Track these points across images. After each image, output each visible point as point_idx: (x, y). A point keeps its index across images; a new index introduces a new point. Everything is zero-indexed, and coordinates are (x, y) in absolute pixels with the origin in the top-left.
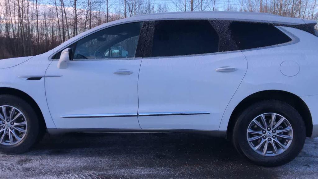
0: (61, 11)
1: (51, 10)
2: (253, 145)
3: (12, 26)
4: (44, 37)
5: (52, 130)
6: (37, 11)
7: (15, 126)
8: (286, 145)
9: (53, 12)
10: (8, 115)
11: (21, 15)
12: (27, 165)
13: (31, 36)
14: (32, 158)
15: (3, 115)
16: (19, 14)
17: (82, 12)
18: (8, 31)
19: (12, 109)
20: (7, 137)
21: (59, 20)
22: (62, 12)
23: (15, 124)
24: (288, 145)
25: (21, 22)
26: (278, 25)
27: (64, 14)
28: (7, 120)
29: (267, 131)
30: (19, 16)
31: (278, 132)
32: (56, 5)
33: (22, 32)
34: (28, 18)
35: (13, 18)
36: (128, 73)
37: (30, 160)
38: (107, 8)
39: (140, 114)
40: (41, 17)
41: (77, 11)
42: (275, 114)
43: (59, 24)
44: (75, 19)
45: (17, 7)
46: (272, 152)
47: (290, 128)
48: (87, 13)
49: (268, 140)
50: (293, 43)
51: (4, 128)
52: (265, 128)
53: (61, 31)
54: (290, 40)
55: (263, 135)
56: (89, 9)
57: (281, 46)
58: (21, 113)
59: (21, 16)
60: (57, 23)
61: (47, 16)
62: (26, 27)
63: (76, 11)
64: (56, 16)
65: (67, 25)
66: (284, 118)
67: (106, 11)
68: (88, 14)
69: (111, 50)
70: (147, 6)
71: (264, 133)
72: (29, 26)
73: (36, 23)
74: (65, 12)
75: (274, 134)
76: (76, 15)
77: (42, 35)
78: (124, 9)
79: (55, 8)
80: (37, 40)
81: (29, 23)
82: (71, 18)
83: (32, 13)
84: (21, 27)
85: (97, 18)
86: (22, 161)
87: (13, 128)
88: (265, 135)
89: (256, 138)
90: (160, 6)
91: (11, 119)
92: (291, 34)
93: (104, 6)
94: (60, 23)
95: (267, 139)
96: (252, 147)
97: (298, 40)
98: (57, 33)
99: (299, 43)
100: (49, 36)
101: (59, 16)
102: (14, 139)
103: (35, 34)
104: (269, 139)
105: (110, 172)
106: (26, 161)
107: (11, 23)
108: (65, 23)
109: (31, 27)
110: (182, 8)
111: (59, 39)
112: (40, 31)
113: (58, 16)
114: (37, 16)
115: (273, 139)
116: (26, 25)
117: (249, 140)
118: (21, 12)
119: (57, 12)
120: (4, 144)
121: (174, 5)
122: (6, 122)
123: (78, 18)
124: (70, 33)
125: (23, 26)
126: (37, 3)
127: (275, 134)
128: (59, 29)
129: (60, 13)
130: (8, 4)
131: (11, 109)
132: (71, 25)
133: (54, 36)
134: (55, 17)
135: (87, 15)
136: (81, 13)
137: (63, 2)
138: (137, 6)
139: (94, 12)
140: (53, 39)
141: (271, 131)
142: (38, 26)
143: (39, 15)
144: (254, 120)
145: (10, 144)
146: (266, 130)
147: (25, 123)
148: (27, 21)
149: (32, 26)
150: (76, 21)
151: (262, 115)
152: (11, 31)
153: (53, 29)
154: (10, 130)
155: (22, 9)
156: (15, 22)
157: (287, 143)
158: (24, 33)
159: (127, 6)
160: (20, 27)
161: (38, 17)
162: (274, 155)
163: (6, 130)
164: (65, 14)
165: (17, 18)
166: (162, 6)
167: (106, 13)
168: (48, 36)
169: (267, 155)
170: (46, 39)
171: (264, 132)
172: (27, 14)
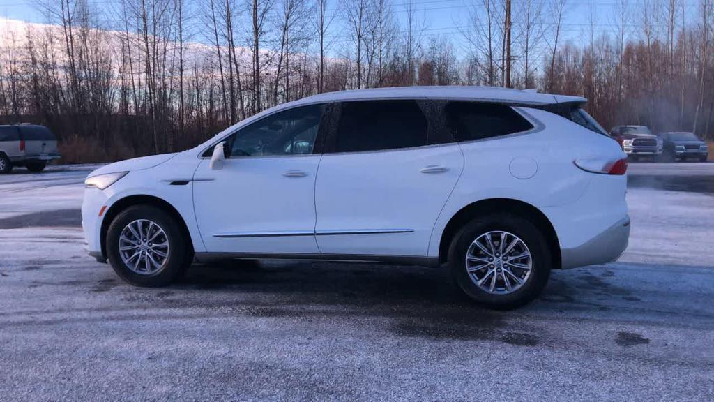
0: (228, 59)
1: (209, 58)
2: (476, 277)
3: (134, 92)
4: (194, 113)
5: (200, 254)
6: (181, 61)
7: (153, 248)
8: (523, 279)
9: (212, 62)
10: (145, 233)
11: (152, 70)
12: (169, 298)
13: (170, 111)
14: (174, 291)
15: (138, 233)
16: (147, 67)
17: (271, 60)
18: (125, 102)
19: (151, 225)
20: (142, 264)
21: (224, 78)
22: (231, 62)
23: (154, 245)
24: (526, 278)
25: (150, 83)
26: (515, 105)
27: (234, 66)
28: (143, 240)
29: (495, 258)
30: (148, 72)
31: (510, 258)
32: (218, 48)
33: (151, 105)
34: (164, 76)
35: (136, 77)
36: (302, 175)
37: (173, 293)
38: (322, 51)
39: (317, 232)
40: (188, 73)
41: (261, 60)
42: (505, 233)
43: (223, 86)
44: (256, 74)
45: (145, 54)
46: (503, 289)
47: (528, 253)
48: (280, 62)
49: (497, 271)
50: (535, 132)
51: (139, 251)
52: (492, 253)
53: (228, 101)
54: (530, 126)
55: (490, 263)
56: (284, 54)
57: (517, 136)
58: (161, 230)
59: (152, 73)
60: (221, 85)
61: (200, 71)
62: (160, 93)
63: (257, 58)
64: (219, 70)
65: (239, 87)
66: (518, 239)
67: (320, 57)
68: (283, 63)
69: (294, 143)
70: (405, 43)
71: (492, 261)
72: (165, 92)
73: (179, 86)
74: (236, 63)
75: (504, 262)
76: (258, 66)
77: (191, 109)
78: (355, 51)
79: (217, 53)
80: (180, 119)
81: (165, 85)
82: (248, 73)
83: (173, 64)
84: (150, 93)
85: (300, 72)
86: (163, 293)
87: (151, 251)
88: (492, 263)
89: (479, 267)
90: (434, 41)
91: (149, 239)
92: (533, 118)
93: (314, 46)
94: (227, 84)
95: (495, 270)
96: (474, 281)
97: (542, 127)
98: (219, 105)
99: (543, 131)
100: (204, 111)
101: (224, 69)
102: (153, 267)
103: (176, 105)
104: (499, 270)
105: (274, 308)
106: (167, 294)
107: (132, 88)
108: (236, 85)
109: (168, 93)
110: (482, 44)
111: (223, 116)
112: (186, 101)
113: (221, 69)
114: (182, 70)
115: (503, 269)
116: (160, 90)
117: (469, 270)
118: (152, 65)
119: (220, 62)
120: (138, 272)
121: (465, 40)
122: (142, 242)
123: (263, 72)
124: (245, 103)
125: (154, 93)
126: (181, 45)
127: (507, 262)
128: (224, 96)
129: (227, 63)
130: (127, 50)
131: (149, 225)
132: (248, 89)
133: (214, 110)
134: (215, 71)
135: (279, 66)
136: (267, 63)
137: (232, 41)
138: (384, 44)
139: (295, 58)
140: (211, 118)
141: (501, 258)
142: (183, 90)
143: (184, 68)
144: (475, 242)
145: (146, 273)
146: (493, 255)
147: (167, 244)
148: (162, 81)
149: (172, 91)
150: (258, 79)
151: (486, 234)
152: (132, 102)
153: (211, 96)
154: (147, 253)
155: (154, 59)
156: (140, 84)
157: (525, 275)
158: (156, 106)
159: (363, 46)
160: (149, 95)
161: (183, 73)
162: (507, 292)
163: (142, 253)
164: (236, 65)
165: (143, 75)
166: (439, 43)
167: (319, 61)
168: (202, 112)
169: (495, 292)
170: (198, 116)
171: (491, 258)
172: (162, 68)
